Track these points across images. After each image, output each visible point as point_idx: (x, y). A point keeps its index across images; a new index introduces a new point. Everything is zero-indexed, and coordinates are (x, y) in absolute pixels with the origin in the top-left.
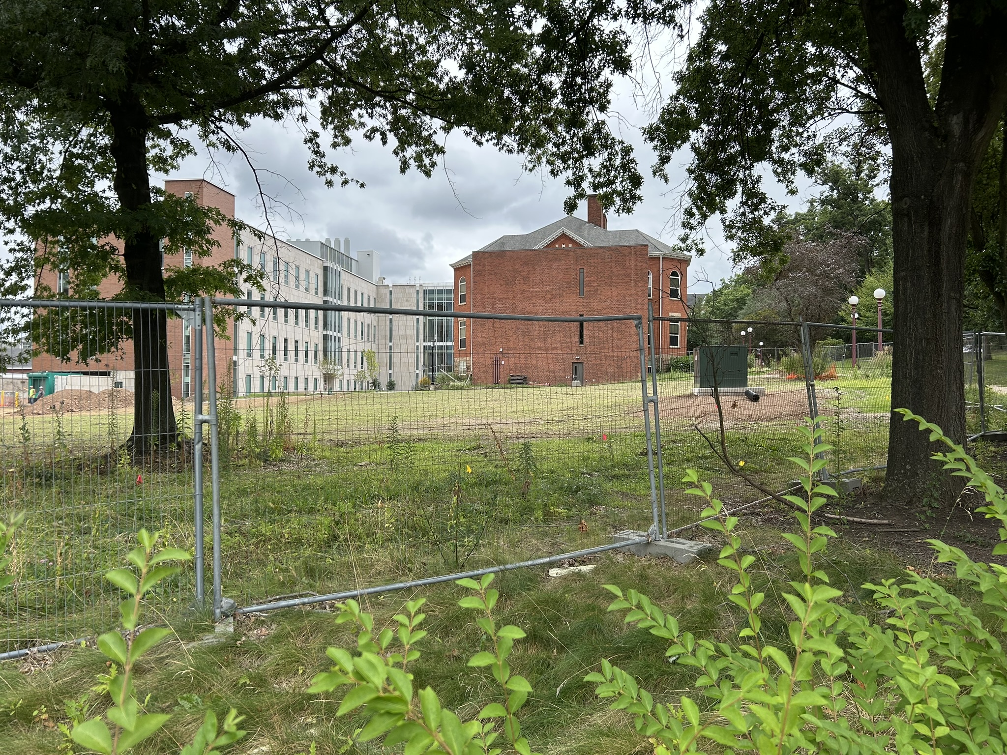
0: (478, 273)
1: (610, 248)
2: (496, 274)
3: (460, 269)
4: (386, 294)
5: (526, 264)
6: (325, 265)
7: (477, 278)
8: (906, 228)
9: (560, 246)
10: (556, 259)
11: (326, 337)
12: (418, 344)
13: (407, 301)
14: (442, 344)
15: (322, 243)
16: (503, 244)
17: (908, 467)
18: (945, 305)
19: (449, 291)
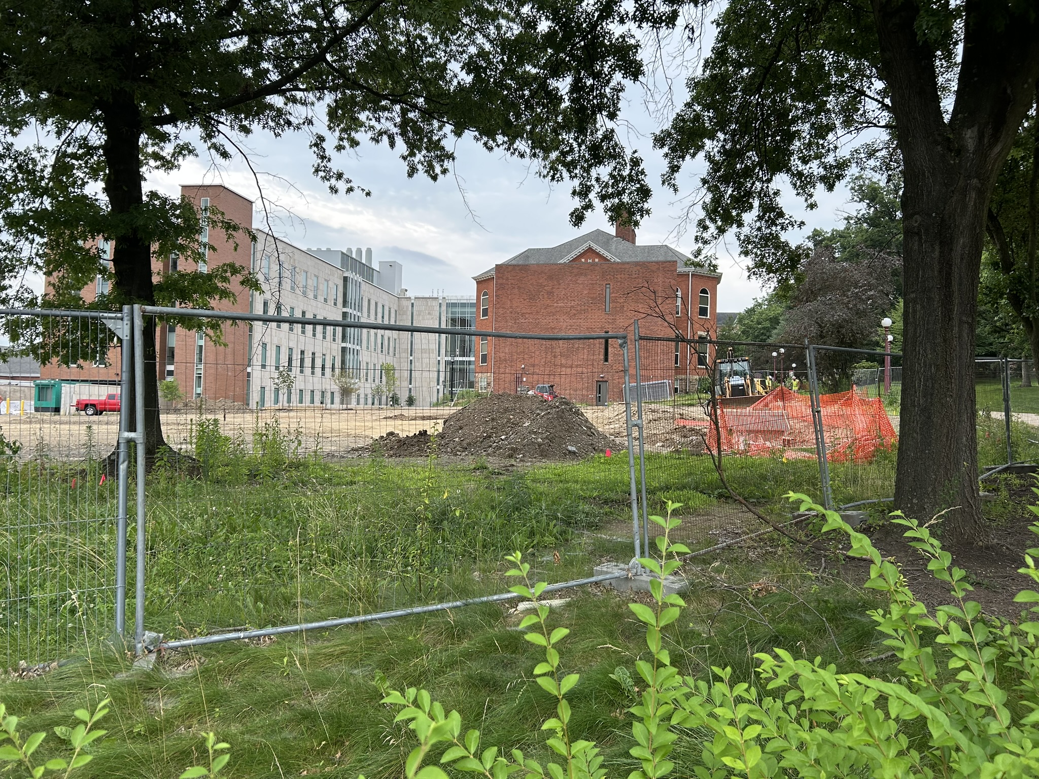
0: (501, 287)
1: (637, 264)
2: (519, 288)
3: (482, 282)
4: (407, 307)
5: (550, 278)
6: (345, 275)
7: (500, 292)
8: (916, 247)
9: (586, 260)
10: (582, 274)
11: (344, 350)
12: (439, 358)
13: (429, 314)
14: (465, 359)
15: (342, 253)
16: (528, 257)
17: (915, 501)
18: (956, 330)
19: (472, 305)
